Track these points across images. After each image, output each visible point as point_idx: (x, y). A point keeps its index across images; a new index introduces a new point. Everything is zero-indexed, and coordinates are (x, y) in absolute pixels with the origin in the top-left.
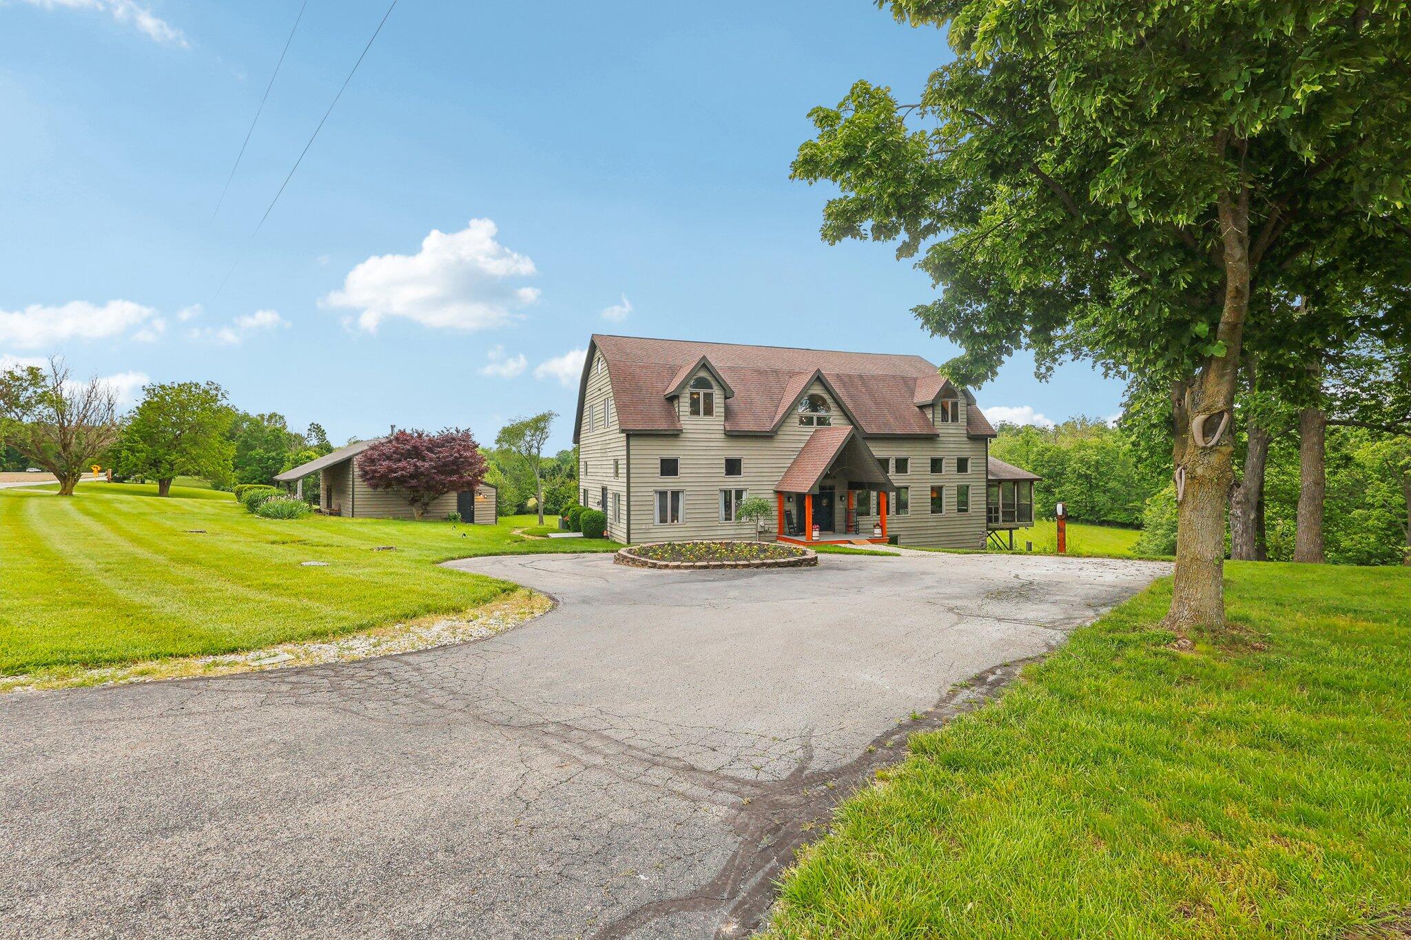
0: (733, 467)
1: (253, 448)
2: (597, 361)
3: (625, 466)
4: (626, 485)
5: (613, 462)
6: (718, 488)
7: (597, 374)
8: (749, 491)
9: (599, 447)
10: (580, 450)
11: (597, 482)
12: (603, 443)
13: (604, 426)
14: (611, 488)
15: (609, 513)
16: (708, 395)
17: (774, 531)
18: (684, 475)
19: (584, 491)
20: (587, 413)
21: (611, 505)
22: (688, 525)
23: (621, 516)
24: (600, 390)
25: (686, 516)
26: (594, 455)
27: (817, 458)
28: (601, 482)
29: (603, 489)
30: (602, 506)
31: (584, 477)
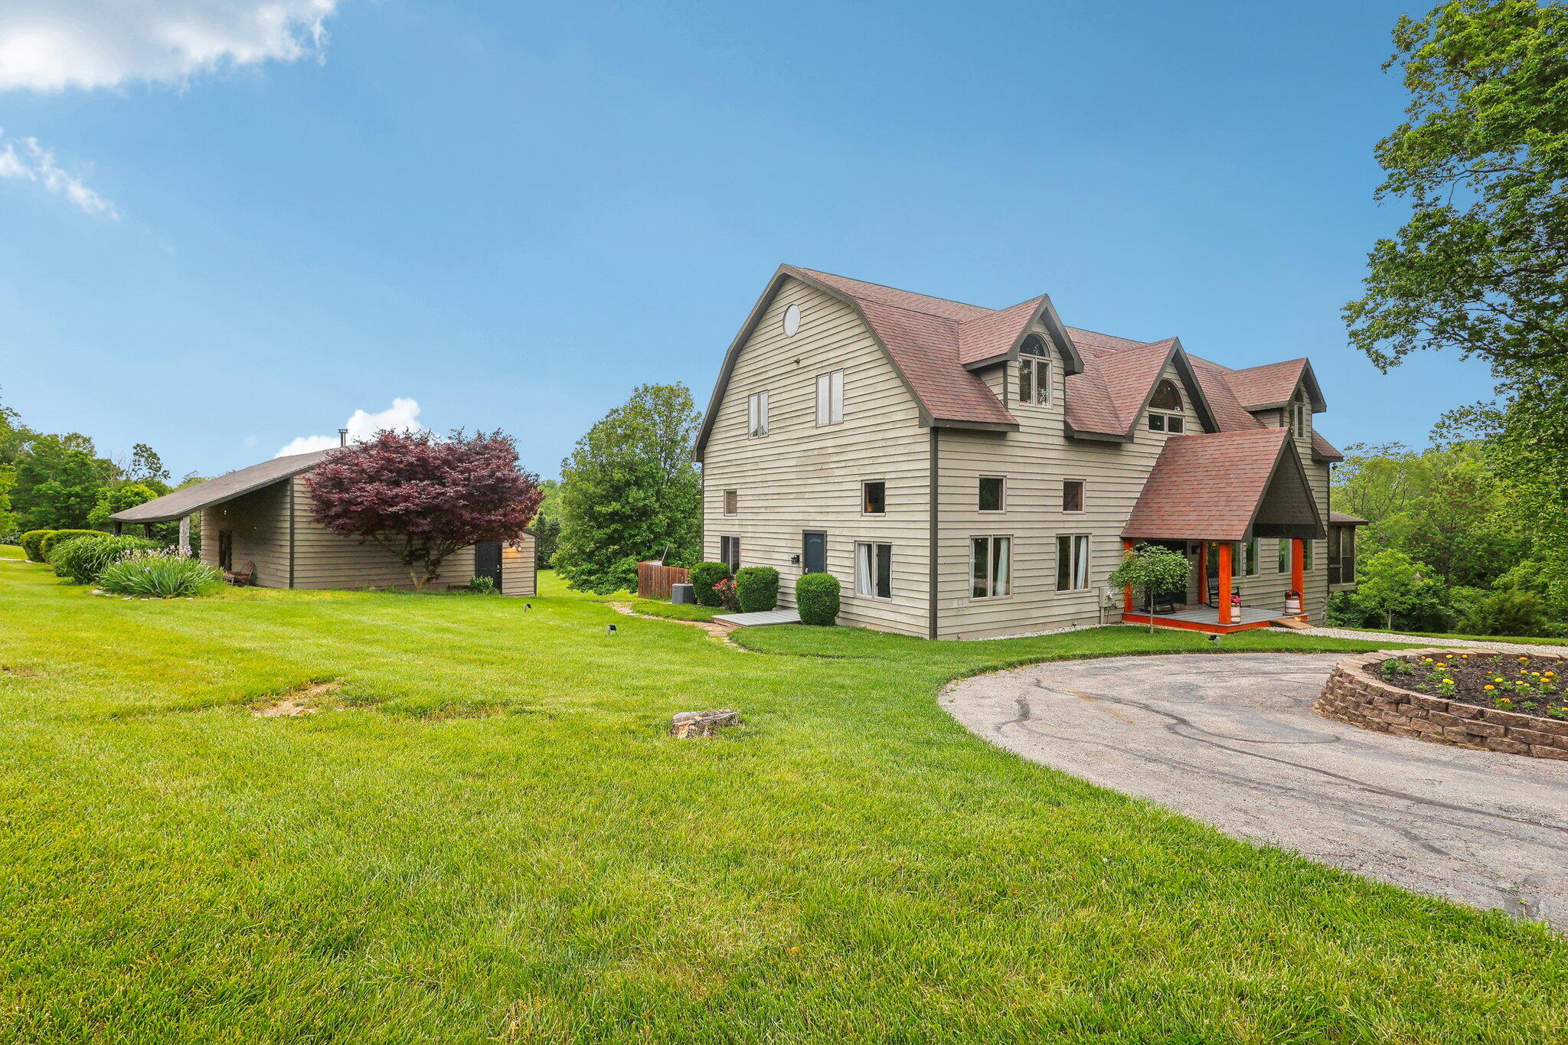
0: (1072, 495)
1: (41, 480)
2: (786, 311)
3: (922, 491)
4: (928, 525)
5: (858, 486)
6: (1053, 533)
7: (783, 336)
8: (1091, 539)
9: (793, 462)
10: (707, 472)
11: (778, 523)
12: (809, 453)
13: (814, 424)
14: (846, 532)
15: (839, 577)
16: (1043, 367)
17: (1121, 605)
18: (1009, 509)
19: (725, 540)
20: (741, 407)
21: (849, 563)
22: (1016, 599)
23: (893, 584)
24: (797, 362)
25: (1014, 583)
26: (769, 478)
27: (1217, 481)
28: (799, 523)
29: (808, 536)
30: (801, 565)
31: (721, 516)
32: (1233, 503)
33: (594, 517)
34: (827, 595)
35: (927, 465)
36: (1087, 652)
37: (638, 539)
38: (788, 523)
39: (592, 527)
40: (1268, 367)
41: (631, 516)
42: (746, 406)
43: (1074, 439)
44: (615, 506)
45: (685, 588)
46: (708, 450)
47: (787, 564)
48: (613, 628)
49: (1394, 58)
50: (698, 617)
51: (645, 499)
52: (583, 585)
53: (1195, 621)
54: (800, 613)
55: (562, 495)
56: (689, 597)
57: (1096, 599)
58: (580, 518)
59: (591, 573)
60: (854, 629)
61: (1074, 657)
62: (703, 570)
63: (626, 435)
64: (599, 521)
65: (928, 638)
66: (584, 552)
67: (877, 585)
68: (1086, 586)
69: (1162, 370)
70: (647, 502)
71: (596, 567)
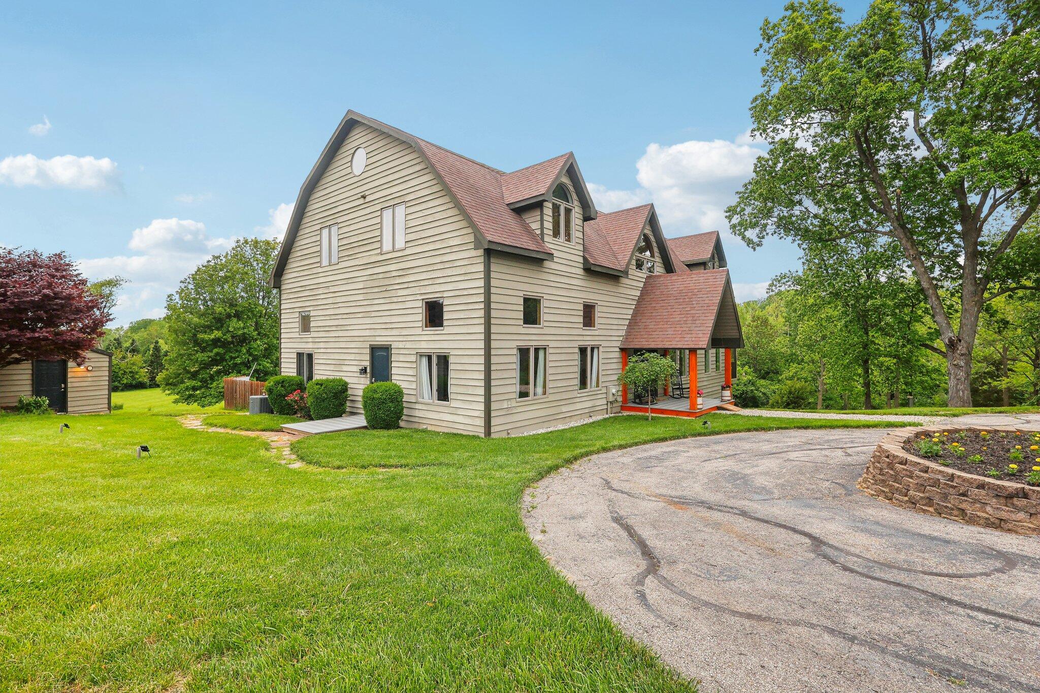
0: (589, 315)
2: (354, 154)
3: (477, 306)
4: (482, 337)
5: (419, 304)
6: (576, 344)
7: (351, 175)
8: (601, 349)
9: (361, 285)
10: (283, 297)
11: (348, 339)
12: (375, 277)
13: (379, 251)
14: (408, 345)
15: (403, 385)
16: (568, 211)
17: (620, 399)
18: (546, 324)
19: (300, 355)
20: (314, 239)
21: (411, 372)
22: (551, 398)
23: (451, 389)
24: (364, 197)
25: (549, 385)
26: (338, 300)
27: (685, 306)
28: (366, 339)
29: (374, 349)
30: (368, 375)
31: (297, 335)
32: (697, 322)
33: (197, 343)
34: (392, 402)
35: (481, 283)
36: (623, 443)
37: (238, 361)
38: (357, 339)
39: (197, 351)
40: (695, 236)
41: (232, 342)
42: (318, 238)
43: (592, 271)
44: (217, 334)
45: (261, 399)
46: (285, 277)
47: (356, 375)
48: (145, 449)
49: (761, 46)
50: (265, 428)
51: (244, 328)
52: (189, 399)
53: (673, 408)
54: (366, 418)
55: (167, 325)
56: (266, 407)
57: (604, 396)
58: (184, 343)
59: (194, 389)
60: (417, 431)
61: (614, 448)
62: (277, 383)
63: (226, 277)
64: (203, 347)
65: (482, 436)
66: (188, 372)
67: (437, 390)
68: (598, 386)
69: (644, 228)
70: (246, 330)
71: (199, 384)
